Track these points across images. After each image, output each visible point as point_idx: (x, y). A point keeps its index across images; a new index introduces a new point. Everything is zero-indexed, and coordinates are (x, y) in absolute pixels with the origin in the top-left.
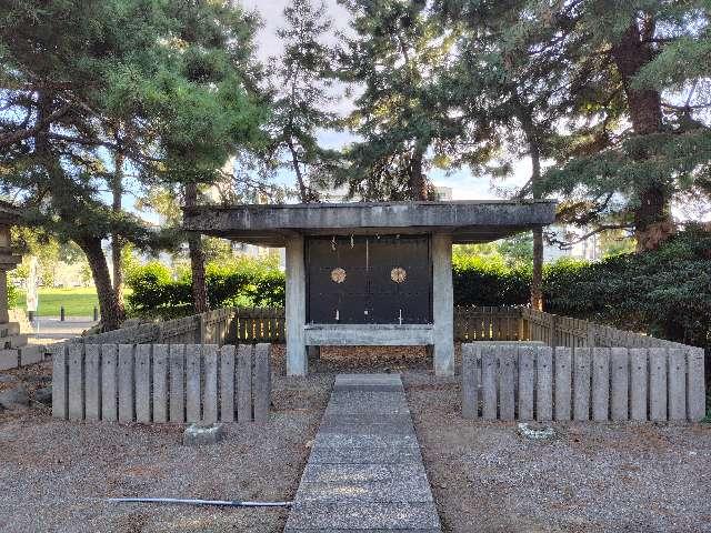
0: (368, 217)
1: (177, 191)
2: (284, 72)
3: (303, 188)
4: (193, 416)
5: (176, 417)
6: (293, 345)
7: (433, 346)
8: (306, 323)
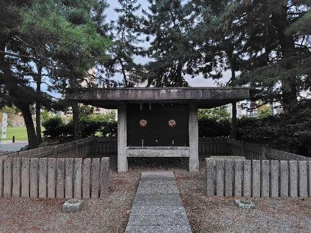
0: (159, 94)
1: (67, 82)
2: (118, 28)
3: (126, 82)
4: (69, 195)
5: (60, 195)
6: (121, 157)
7: (189, 157)
8: (127, 146)
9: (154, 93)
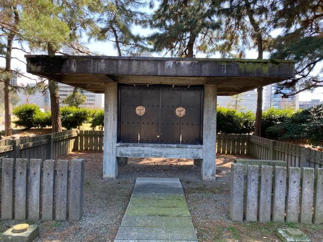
0: (164, 67)
6: (108, 157)
7: (202, 159)
8: (118, 142)
9: (156, 65)
